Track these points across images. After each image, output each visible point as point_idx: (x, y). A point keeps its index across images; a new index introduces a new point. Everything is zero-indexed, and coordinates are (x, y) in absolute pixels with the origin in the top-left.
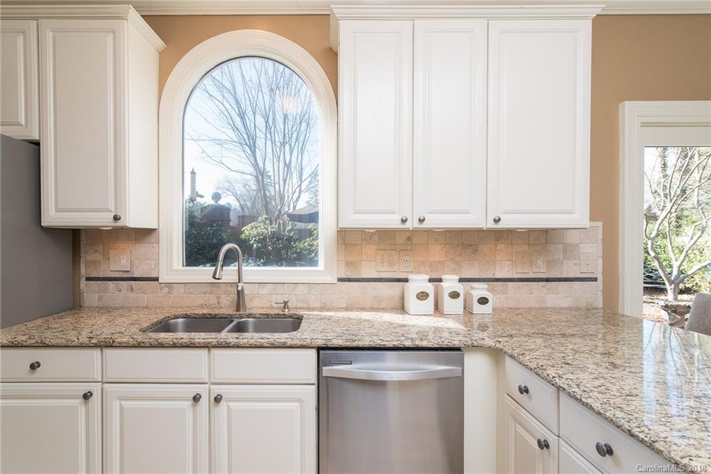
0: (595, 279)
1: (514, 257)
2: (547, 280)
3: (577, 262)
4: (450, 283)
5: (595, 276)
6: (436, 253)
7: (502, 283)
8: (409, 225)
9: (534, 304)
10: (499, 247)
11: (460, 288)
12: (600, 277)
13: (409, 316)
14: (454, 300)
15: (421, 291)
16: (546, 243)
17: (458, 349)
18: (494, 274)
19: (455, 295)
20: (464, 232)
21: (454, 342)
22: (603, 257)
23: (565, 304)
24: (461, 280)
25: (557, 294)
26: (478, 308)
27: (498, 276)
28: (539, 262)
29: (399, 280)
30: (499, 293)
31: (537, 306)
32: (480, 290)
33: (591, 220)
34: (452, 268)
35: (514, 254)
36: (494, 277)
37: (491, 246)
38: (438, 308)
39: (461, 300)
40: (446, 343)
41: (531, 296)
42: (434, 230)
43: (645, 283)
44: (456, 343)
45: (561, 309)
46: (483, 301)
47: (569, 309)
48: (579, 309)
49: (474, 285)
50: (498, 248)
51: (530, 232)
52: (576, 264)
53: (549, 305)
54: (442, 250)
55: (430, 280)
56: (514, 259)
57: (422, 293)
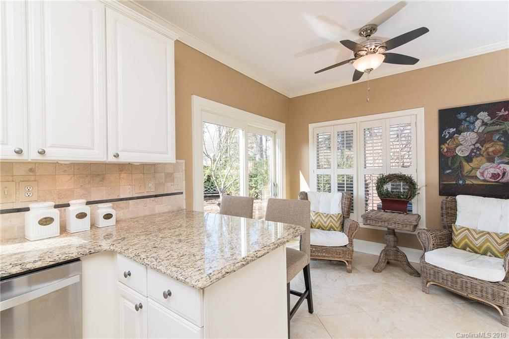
0: (182, 193)
1: (133, 182)
2: (156, 196)
3: (172, 183)
4: (77, 205)
5: (182, 191)
6: (65, 182)
7: (124, 202)
8: (25, 157)
9: (147, 213)
10: (123, 175)
11: (87, 209)
12: (184, 192)
13: (30, 243)
14: (82, 220)
15: (45, 217)
16: (155, 172)
17: (78, 260)
18: (118, 196)
19: (82, 216)
20: (91, 165)
21: (72, 255)
22: (185, 180)
23: (166, 210)
24: (88, 203)
25: (162, 204)
26: (102, 223)
27: (122, 197)
28: (150, 185)
29: (19, 210)
30: (123, 209)
31: (149, 214)
32: (104, 209)
33: (177, 159)
34: (81, 194)
35: (133, 180)
36: (119, 198)
37: (116, 175)
38: (64, 230)
39: (88, 219)
40: (63, 257)
41: (146, 208)
42: (59, 162)
43: (205, 194)
44: (74, 255)
45: (164, 213)
46: (108, 216)
47: (169, 212)
48: (174, 212)
49: (100, 205)
50: (121, 176)
51: (143, 165)
52: (172, 185)
53: (157, 212)
54: (71, 179)
55: (56, 207)
56: (133, 184)
57: (46, 218)
